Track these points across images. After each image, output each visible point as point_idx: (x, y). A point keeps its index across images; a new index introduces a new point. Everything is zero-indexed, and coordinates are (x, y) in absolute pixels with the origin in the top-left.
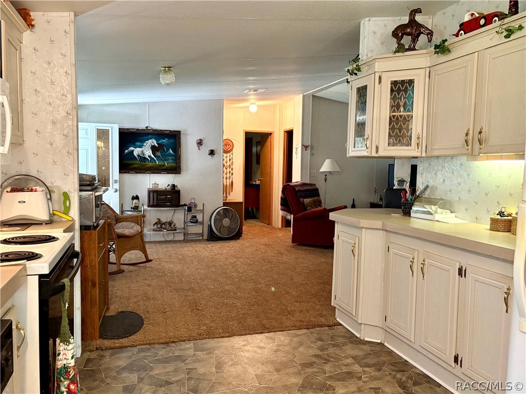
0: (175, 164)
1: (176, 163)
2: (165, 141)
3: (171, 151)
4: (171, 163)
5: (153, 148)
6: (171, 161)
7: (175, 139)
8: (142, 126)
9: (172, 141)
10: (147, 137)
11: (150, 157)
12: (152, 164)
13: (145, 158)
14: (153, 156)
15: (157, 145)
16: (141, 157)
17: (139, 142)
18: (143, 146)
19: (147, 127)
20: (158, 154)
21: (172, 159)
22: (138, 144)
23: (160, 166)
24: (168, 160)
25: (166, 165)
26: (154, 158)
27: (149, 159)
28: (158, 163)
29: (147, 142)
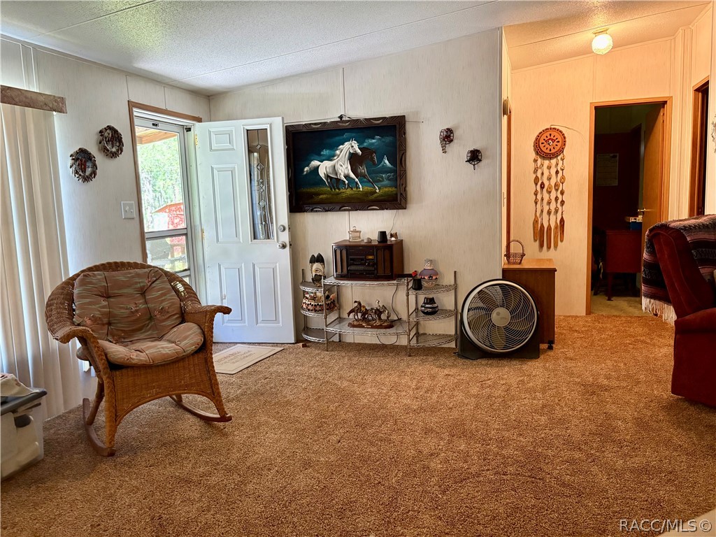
0: (394, 189)
1: (396, 187)
2: (373, 142)
3: (387, 162)
4: (386, 186)
5: (353, 158)
6: (386, 182)
7: (395, 136)
8: (331, 116)
9: (388, 139)
10: (341, 138)
11: (347, 177)
12: (352, 192)
13: (338, 180)
14: (352, 175)
15: (359, 151)
16: (331, 178)
17: (326, 149)
18: (334, 156)
19: (341, 117)
20: (363, 169)
21: (388, 179)
22: (325, 152)
23: (366, 194)
24: (383, 181)
25: (378, 191)
26: (354, 180)
27: (347, 182)
28: (361, 189)
29: (341, 146)
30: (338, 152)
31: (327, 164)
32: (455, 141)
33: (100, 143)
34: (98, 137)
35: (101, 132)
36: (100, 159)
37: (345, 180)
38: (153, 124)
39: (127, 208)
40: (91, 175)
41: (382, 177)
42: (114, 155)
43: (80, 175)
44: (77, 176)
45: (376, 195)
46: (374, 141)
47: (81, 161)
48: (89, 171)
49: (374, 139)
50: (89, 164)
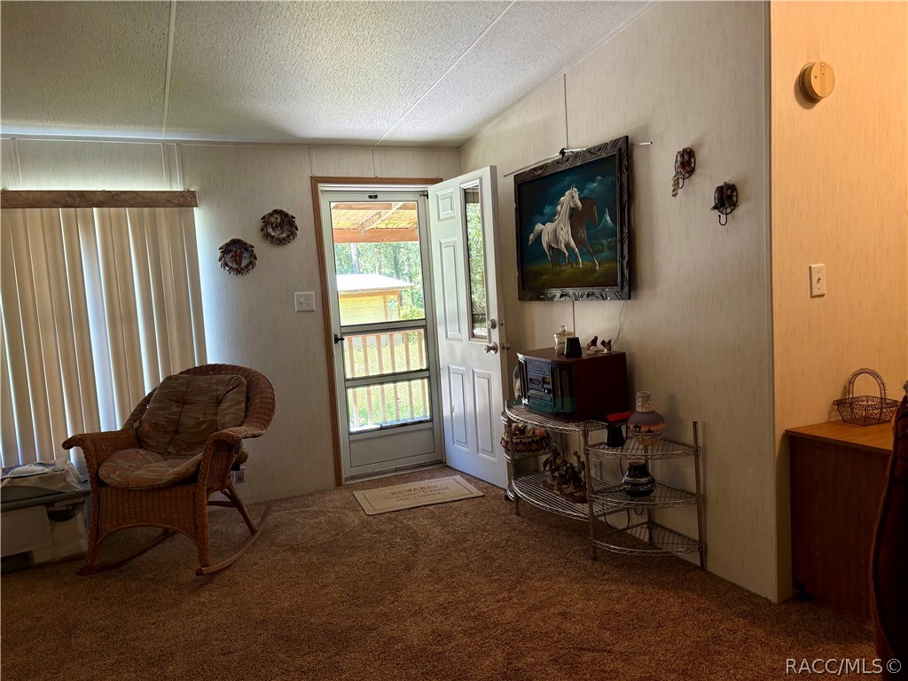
0: (615, 264)
1: (617, 262)
4: (606, 261)
5: (573, 216)
6: (606, 253)
7: (615, 173)
8: (552, 152)
10: (562, 185)
11: (568, 246)
12: (571, 269)
13: (559, 251)
14: (573, 243)
15: (580, 205)
16: (553, 248)
17: (549, 204)
18: (556, 214)
19: (563, 152)
20: (583, 233)
21: (609, 247)
22: (548, 210)
23: (586, 273)
24: (602, 251)
25: (598, 268)
26: (574, 250)
27: (567, 254)
28: (581, 266)
29: (562, 198)
30: (559, 208)
31: (549, 226)
32: (698, 171)
33: (262, 230)
34: (261, 224)
35: (263, 218)
36: (261, 248)
37: (565, 251)
38: (370, 197)
39: (302, 300)
40: (247, 266)
41: (602, 245)
42: (281, 242)
43: (231, 268)
44: (227, 269)
45: (596, 274)
46: (595, 185)
47: (235, 252)
48: (244, 263)
49: (594, 182)
50: (246, 255)
